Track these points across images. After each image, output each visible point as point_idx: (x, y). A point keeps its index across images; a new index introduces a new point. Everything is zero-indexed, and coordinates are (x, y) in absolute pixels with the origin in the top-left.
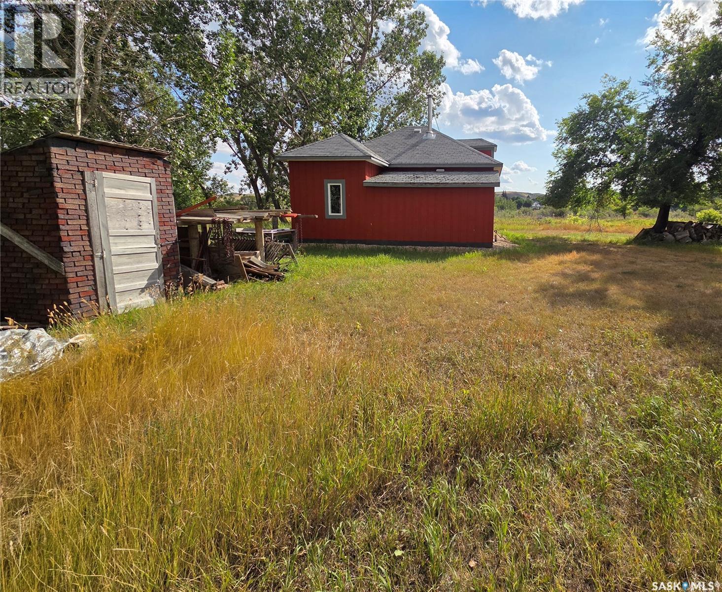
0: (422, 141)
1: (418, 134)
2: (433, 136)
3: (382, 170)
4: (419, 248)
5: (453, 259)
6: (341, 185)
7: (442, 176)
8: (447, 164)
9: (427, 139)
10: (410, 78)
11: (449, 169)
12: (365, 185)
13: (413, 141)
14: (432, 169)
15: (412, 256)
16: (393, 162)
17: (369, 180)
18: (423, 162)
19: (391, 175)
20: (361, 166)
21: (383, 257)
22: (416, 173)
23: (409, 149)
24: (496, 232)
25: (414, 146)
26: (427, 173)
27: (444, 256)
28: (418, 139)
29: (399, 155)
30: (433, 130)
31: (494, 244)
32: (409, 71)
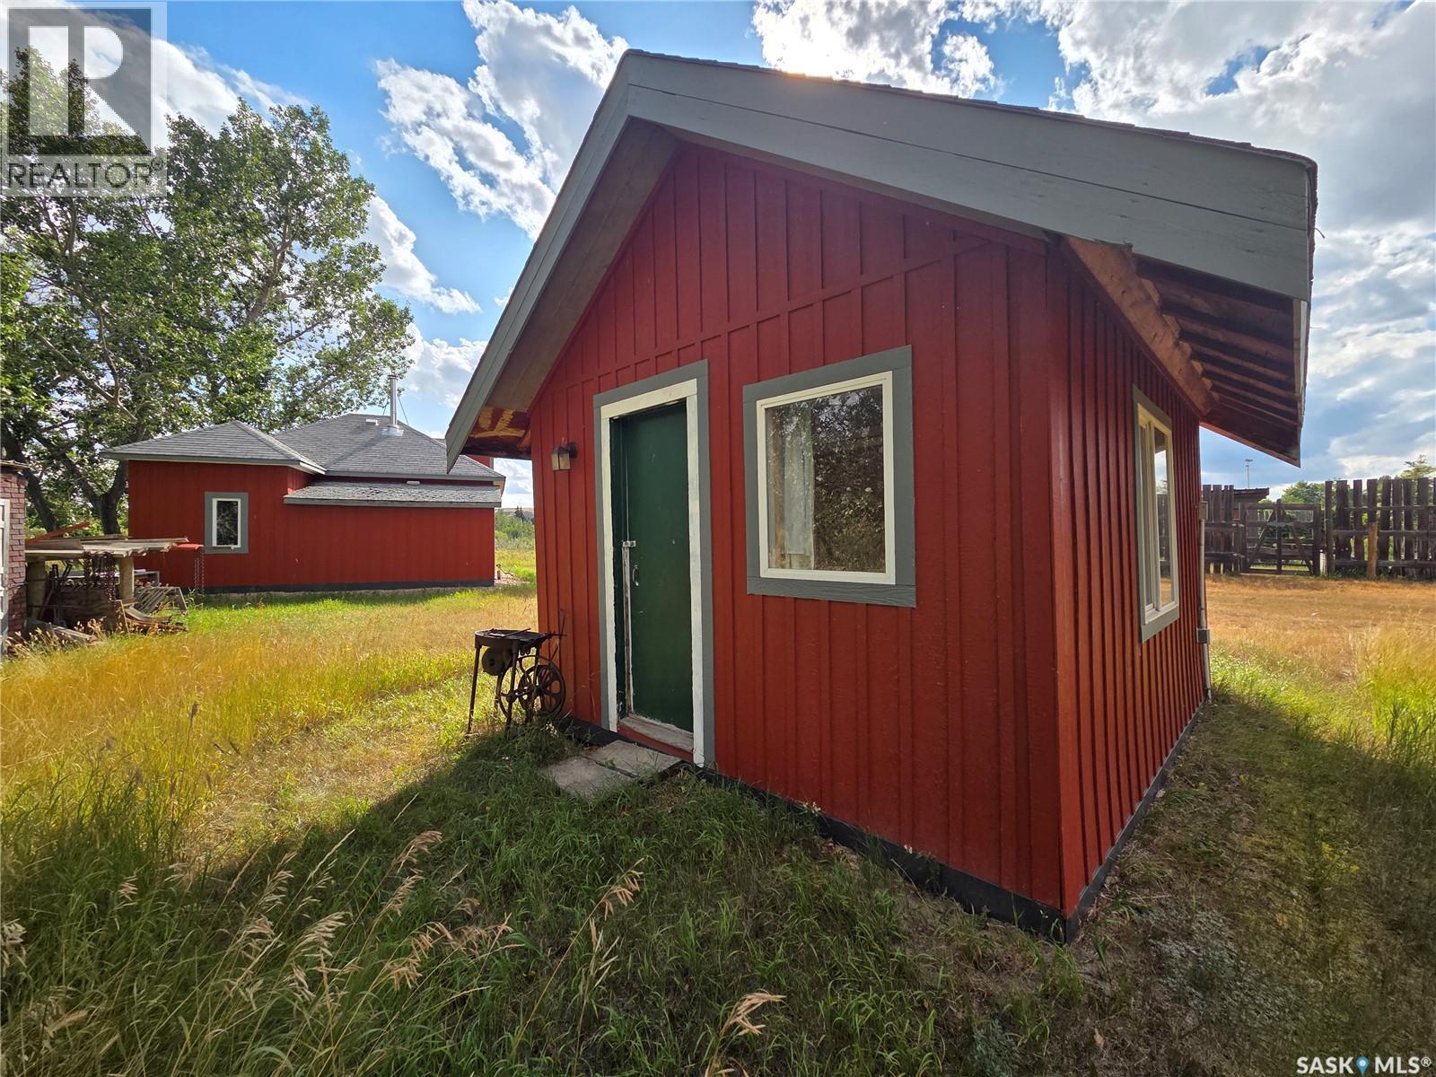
0: (381, 438)
1: (373, 427)
2: (399, 432)
3: (313, 479)
4: (382, 592)
5: (439, 600)
6: (239, 501)
7: (417, 491)
8: (424, 475)
9: (388, 437)
10: (350, 330)
11: (427, 481)
12: (286, 502)
13: (366, 437)
14: (402, 481)
15: (375, 600)
16: (333, 468)
17: (293, 494)
18: (385, 471)
19: (331, 488)
20: (281, 473)
21: (329, 602)
22: (374, 485)
23: (359, 449)
24: (499, 566)
25: (368, 445)
26: (392, 485)
27: (425, 597)
28: (374, 435)
29: (342, 458)
30: (399, 423)
31: (497, 582)
32: (348, 319)
